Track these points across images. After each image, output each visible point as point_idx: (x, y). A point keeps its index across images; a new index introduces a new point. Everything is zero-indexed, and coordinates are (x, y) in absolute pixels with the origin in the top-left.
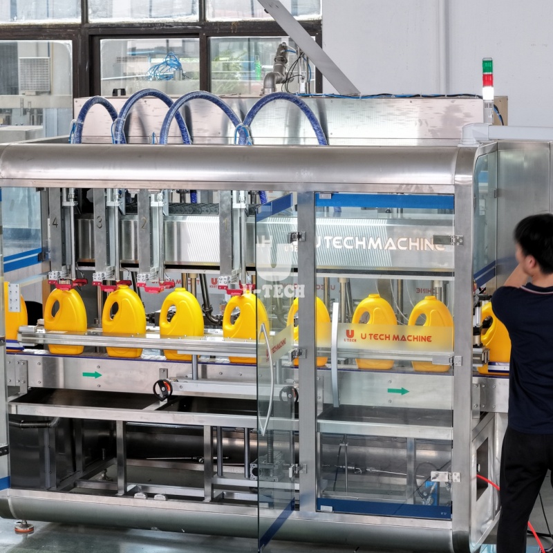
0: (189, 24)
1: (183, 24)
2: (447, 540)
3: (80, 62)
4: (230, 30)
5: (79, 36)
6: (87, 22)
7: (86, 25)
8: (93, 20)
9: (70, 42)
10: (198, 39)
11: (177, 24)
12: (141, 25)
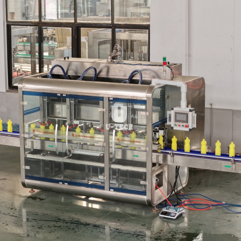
0: (108, 24)
1: (106, 24)
2: (145, 201)
3: (74, 35)
4: (121, 26)
5: (74, 27)
6: (76, 22)
7: (76, 23)
8: (78, 21)
9: (71, 28)
10: (111, 29)
11: (104, 24)
12: (93, 24)
